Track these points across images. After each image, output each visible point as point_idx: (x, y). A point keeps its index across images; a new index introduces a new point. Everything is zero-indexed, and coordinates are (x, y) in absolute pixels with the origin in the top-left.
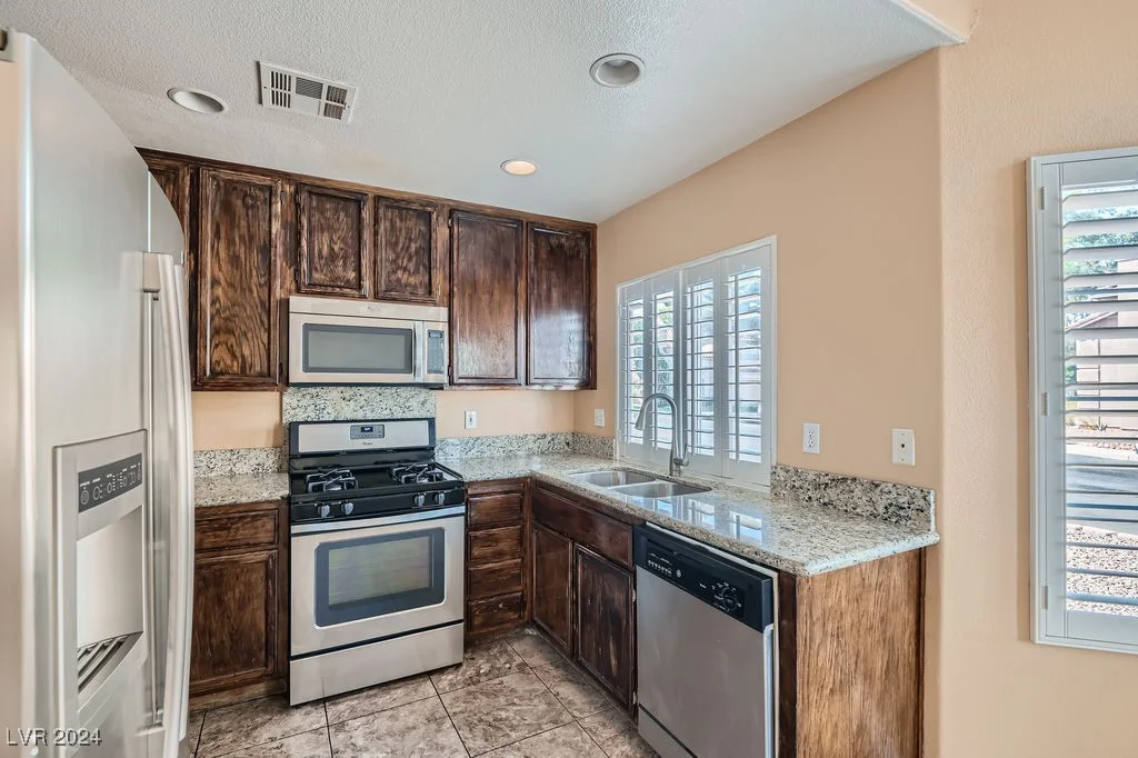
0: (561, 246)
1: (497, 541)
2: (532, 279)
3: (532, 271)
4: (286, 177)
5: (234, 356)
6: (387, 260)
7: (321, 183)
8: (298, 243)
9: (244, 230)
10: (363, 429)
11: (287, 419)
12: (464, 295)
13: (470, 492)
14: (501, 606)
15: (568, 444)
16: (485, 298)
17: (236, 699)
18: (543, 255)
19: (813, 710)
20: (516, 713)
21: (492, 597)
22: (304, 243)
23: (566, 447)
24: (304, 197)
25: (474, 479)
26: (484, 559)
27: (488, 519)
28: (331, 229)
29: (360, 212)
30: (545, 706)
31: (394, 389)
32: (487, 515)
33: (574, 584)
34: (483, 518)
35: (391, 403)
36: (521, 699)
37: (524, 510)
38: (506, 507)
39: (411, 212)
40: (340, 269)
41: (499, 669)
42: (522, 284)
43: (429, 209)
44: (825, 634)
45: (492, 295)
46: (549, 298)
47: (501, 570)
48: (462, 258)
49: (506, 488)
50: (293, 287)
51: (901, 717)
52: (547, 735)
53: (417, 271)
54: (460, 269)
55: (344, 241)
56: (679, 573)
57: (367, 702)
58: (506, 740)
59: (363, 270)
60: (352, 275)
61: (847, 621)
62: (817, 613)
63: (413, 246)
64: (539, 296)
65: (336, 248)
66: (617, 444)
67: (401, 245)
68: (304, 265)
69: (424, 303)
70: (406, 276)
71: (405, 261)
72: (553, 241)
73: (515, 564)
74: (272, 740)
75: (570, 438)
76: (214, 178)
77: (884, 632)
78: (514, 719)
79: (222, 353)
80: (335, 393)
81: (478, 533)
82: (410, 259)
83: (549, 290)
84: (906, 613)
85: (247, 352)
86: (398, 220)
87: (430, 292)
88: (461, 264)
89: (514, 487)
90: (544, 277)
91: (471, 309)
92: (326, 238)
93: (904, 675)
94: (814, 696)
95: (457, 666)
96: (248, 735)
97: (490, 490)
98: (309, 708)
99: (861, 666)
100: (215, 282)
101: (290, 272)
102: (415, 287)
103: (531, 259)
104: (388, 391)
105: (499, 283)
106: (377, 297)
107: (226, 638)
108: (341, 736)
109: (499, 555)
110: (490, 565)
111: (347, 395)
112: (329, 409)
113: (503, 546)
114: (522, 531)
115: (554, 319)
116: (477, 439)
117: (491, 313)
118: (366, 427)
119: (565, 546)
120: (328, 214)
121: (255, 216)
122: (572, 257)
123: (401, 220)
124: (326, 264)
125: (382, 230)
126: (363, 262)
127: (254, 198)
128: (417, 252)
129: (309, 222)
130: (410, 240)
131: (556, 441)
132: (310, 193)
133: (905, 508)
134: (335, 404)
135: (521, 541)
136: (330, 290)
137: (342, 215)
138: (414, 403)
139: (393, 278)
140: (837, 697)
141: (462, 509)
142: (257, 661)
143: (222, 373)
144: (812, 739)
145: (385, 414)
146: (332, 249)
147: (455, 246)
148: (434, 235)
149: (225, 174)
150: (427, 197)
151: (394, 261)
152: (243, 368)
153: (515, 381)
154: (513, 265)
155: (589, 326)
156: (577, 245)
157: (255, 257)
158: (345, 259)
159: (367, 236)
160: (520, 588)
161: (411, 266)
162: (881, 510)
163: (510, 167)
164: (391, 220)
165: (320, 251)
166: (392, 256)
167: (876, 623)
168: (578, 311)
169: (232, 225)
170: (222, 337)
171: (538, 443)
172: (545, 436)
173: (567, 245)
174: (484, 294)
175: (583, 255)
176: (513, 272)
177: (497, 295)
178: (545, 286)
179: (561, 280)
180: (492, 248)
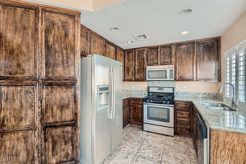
1: (183, 114)
4: (146, 47)
5: (139, 76)
6: (163, 57)
7: (151, 47)
8: (148, 58)
9: (141, 57)
10: (160, 89)
11: (149, 86)
12: (179, 62)
13: (176, 103)
14: (184, 128)
15: (214, 96)
17: (138, 127)
18: (201, 49)
20: (177, 148)
21: (182, 126)
22: (149, 57)
23: (214, 97)
24: (149, 50)
25: (177, 100)
27: (181, 109)
28: (153, 54)
29: (158, 50)
30: (185, 150)
31: (167, 81)
34: (180, 109)
35: (166, 84)
36: (181, 146)
37: (191, 109)
38: (186, 107)
39: (167, 47)
40: (154, 61)
41: (180, 140)
42: (195, 57)
43: (171, 46)
45: (186, 60)
46: (203, 59)
47: (184, 121)
48: (178, 54)
50: (147, 65)
52: (180, 154)
53: (168, 58)
54: (178, 56)
55: (155, 56)
56: (199, 125)
57: (154, 135)
58: (172, 150)
59: (158, 60)
60: (156, 61)
63: (168, 54)
64: (200, 59)
65: (154, 57)
67: (165, 54)
68: (149, 61)
69: (170, 64)
70: (166, 60)
71: (166, 57)
72: (205, 44)
73: (188, 121)
74: (139, 133)
76: (137, 50)
78: (176, 148)
79: (138, 76)
80: (156, 82)
81: (178, 112)
82: (167, 56)
83: (203, 57)
85: (141, 76)
86: (165, 50)
87: (171, 62)
89: (187, 103)
90: (202, 54)
91: (181, 64)
92: (152, 56)
96: (137, 131)
97: (181, 103)
98: (146, 132)
100: (137, 66)
101: (147, 62)
102: (168, 61)
104: (166, 82)
105: (188, 57)
106: (161, 65)
107: (136, 117)
108: (148, 137)
109: (184, 118)
110: (181, 119)
111: (158, 82)
112: (155, 85)
114: (190, 114)
116: (186, 93)
117: (186, 65)
118: (160, 88)
120: (153, 52)
121: (142, 55)
122: (211, 47)
123: (165, 49)
124: (152, 60)
125: (162, 52)
126: (158, 59)
127: (142, 52)
128: (169, 55)
129: (150, 54)
130: (167, 52)
131: (210, 95)
132: (150, 49)
134: (156, 84)
135: (190, 116)
136: (153, 64)
137: (155, 51)
138: (171, 84)
139: (164, 60)
141: (173, 105)
142: (140, 122)
143: (138, 79)
145: (165, 86)
146: (153, 57)
147: (177, 52)
148: (172, 51)
149: (138, 49)
150: (170, 43)
151: (164, 57)
152: (141, 78)
153: (193, 80)
154: (192, 53)
156: (213, 43)
157: (142, 61)
158: (155, 59)
159: (159, 54)
160: (190, 126)
161: (167, 58)
163: (182, 33)
164: (163, 50)
165: (151, 58)
166: (164, 56)
169: (139, 57)
170: (138, 74)
171: (204, 95)
172: (206, 93)
173: (209, 44)
174: (184, 61)
175: (216, 46)
176: (192, 54)
177: (187, 60)
178: (202, 56)
179: (208, 54)
180: (186, 50)
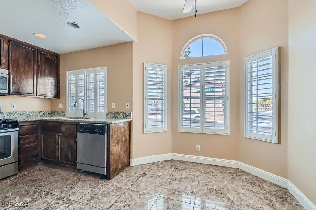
0: (49, 58)
1: (29, 139)
2: (39, 66)
3: (39, 63)
12: (14, 67)
13: (19, 125)
15: (49, 114)
16: (22, 69)
18: (43, 59)
19: (113, 147)
21: (27, 155)
23: (49, 115)
25: (21, 121)
26: (24, 144)
27: (26, 133)
32: (25, 131)
33: (58, 144)
37: (38, 130)
38: (32, 129)
41: (32, 172)
42: (35, 67)
43: (0, 38)
44: (115, 134)
45: (24, 68)
46: (45, 72)
47: (30, 147)
48: (13, 55)
49: (32, 124)
51: (127, 149)
54: (13, 58)
56: (88, 130)
61: (118, 132)
62: (114, 130)
64: (41, 71)
66: (67, 112)
72: (46, 56)
73: (35, 145)
75: (50, 112)
77: (124, 134)
81: (22, 137)
83: (45, 70)
84: (127, 132)
87: (0, 64)
88: (12, 57)
90: (43, 66)
91: (17, 71)
93: (127, 142)
94: (113, 144)
95: (16, 175)
97: (27, 124)
99: (121, 140)
103: (39, 60)
105: (27, 65)
109: (30, 143)
110: (27, 146)
113: (31, 140)
114: (37, 136)
115: (46, 78)
116: (16, 112)
119: (54, 135)
122: (52, 62)
131: (45, 113)
133: (128, 116)
135: (37, 138)
140: (117, 145)
141: (18, 129)
144: (113, 151)
147: (11, 51)
154: (32, 60)
155: (57, 81)
156: (54, 59)
160: (36, 151)
162: (125, 116)
163: (36, 35)
167: (123, 133)
168: (54, 77)
171: (39, 114)
172: (42, 112)
173: (51, 58)
174: (22, 68)
175: (56, 62)
176: (32, 63)
177: (26, 69)
178: (43, 68)
179: (49, 67)
180: (25, 54)
